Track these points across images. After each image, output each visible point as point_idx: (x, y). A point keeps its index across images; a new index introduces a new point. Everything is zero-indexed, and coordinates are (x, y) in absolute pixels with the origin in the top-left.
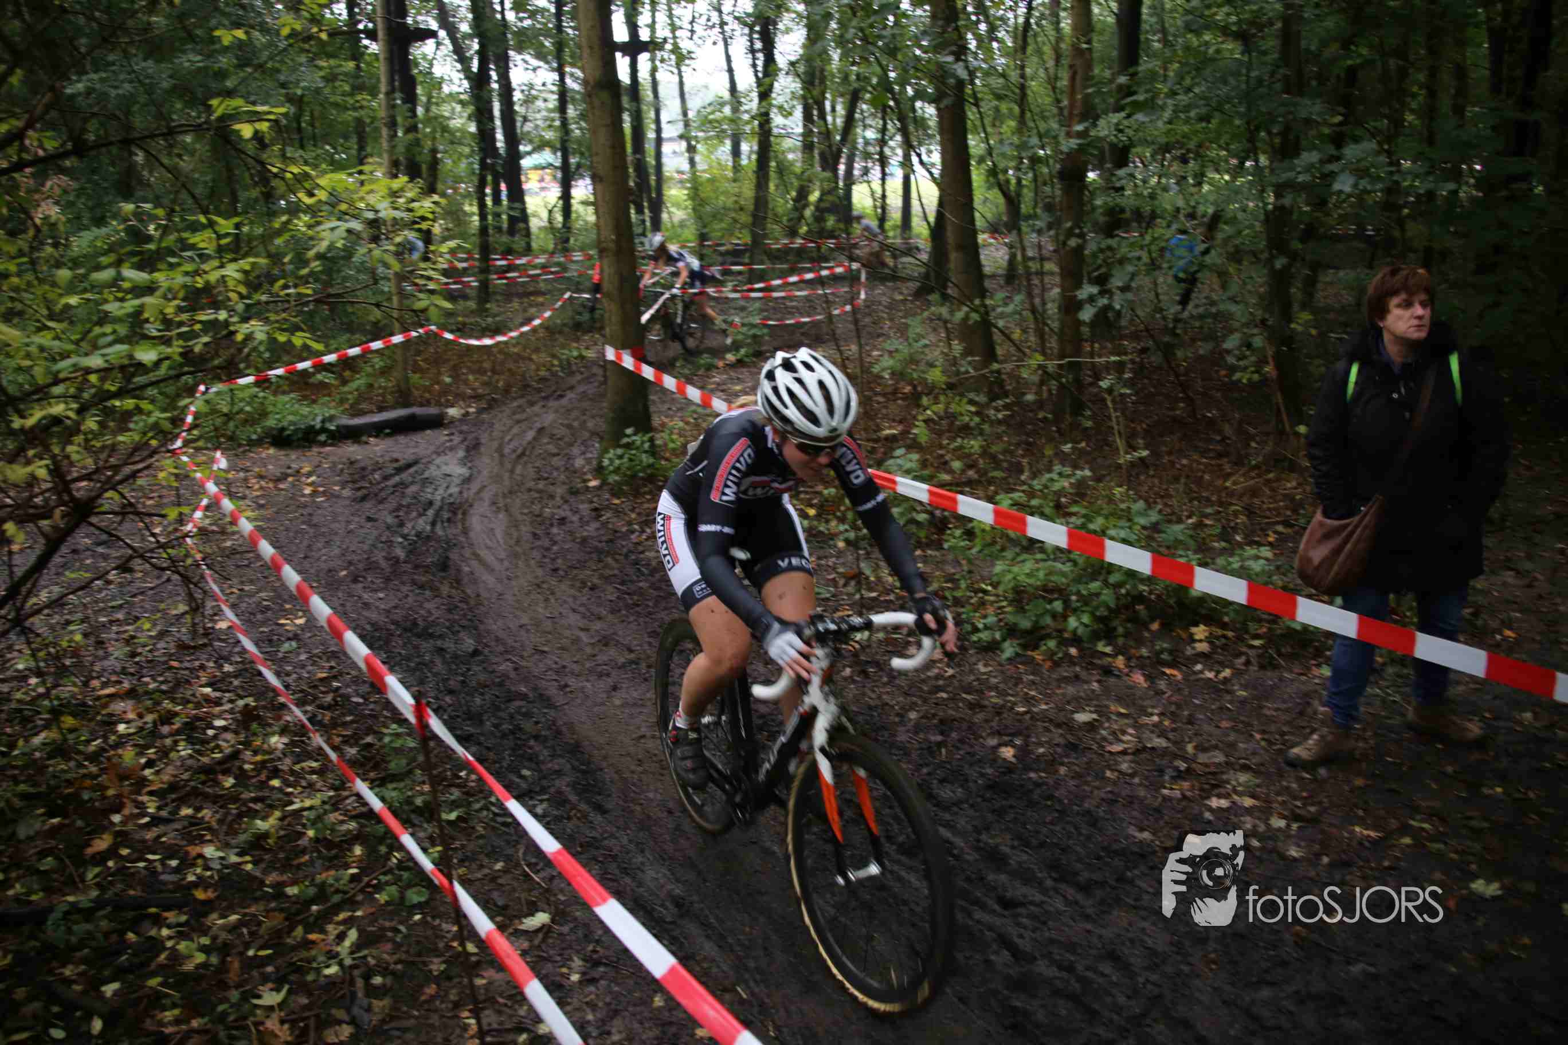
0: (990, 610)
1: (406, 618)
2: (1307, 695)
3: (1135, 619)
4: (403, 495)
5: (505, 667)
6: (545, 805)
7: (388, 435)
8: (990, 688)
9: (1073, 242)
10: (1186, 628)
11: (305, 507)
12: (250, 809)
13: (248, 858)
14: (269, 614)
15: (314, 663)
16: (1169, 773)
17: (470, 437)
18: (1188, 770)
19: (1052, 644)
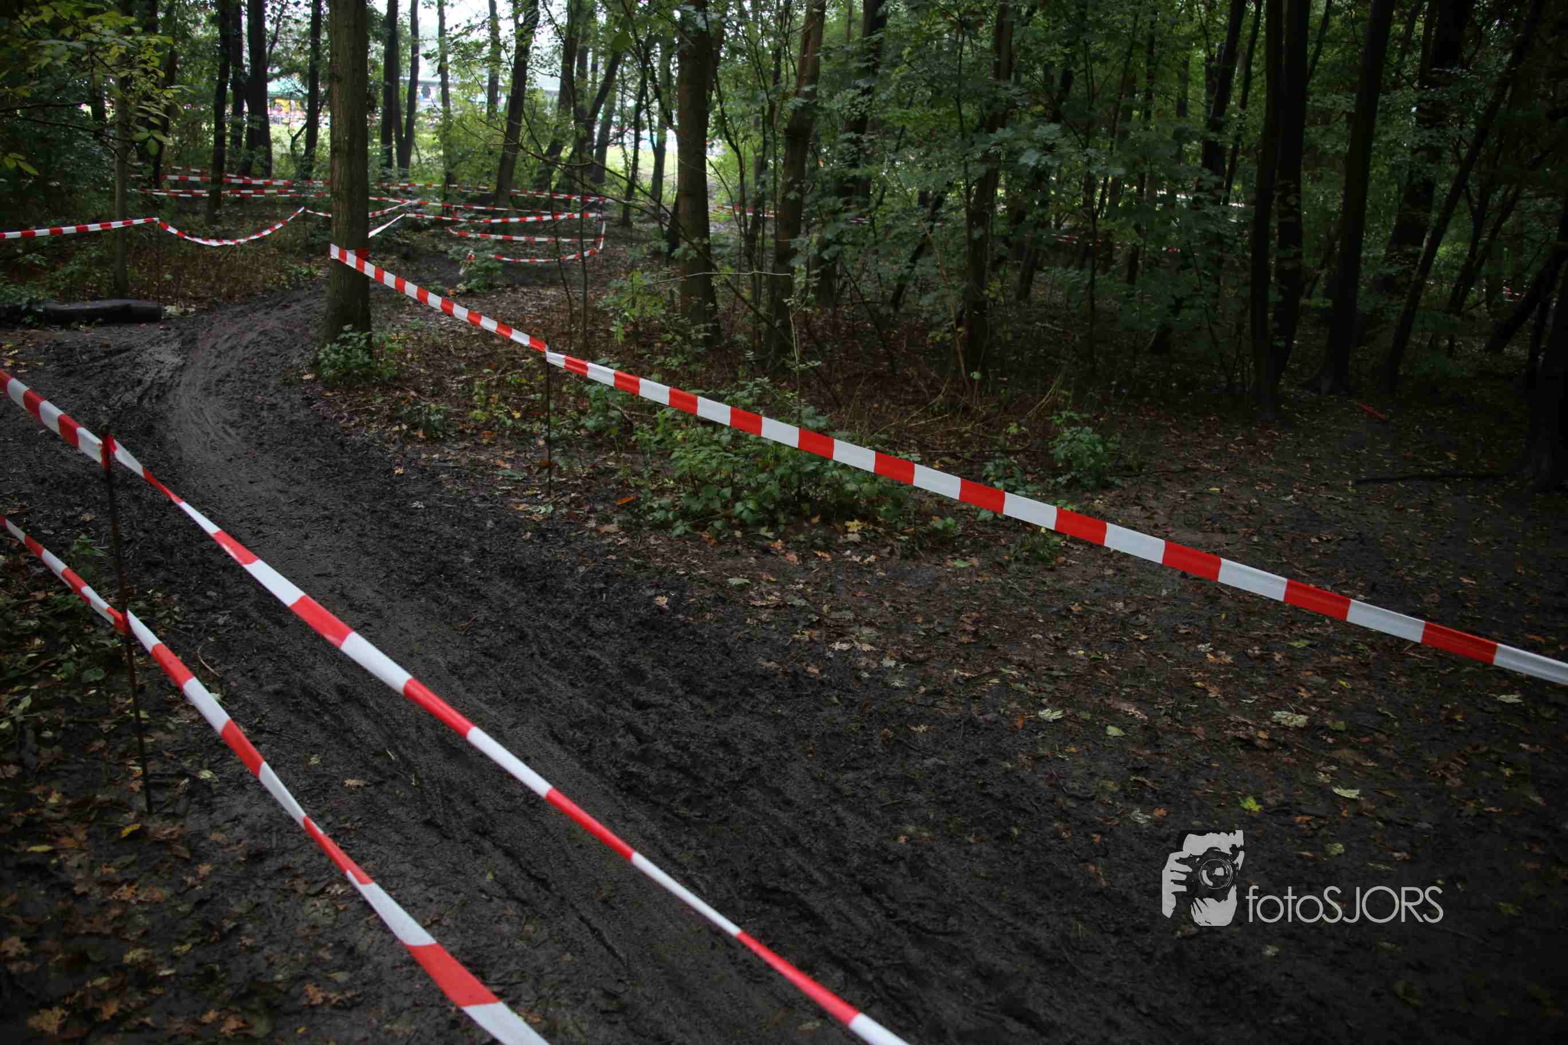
4: (112, 374)
7: (102, 324)
8: (657, 556)
10: (842, 522)
16: (802, 623)
17: (187, 332)
18: (818, 621)
19: (718, 524)
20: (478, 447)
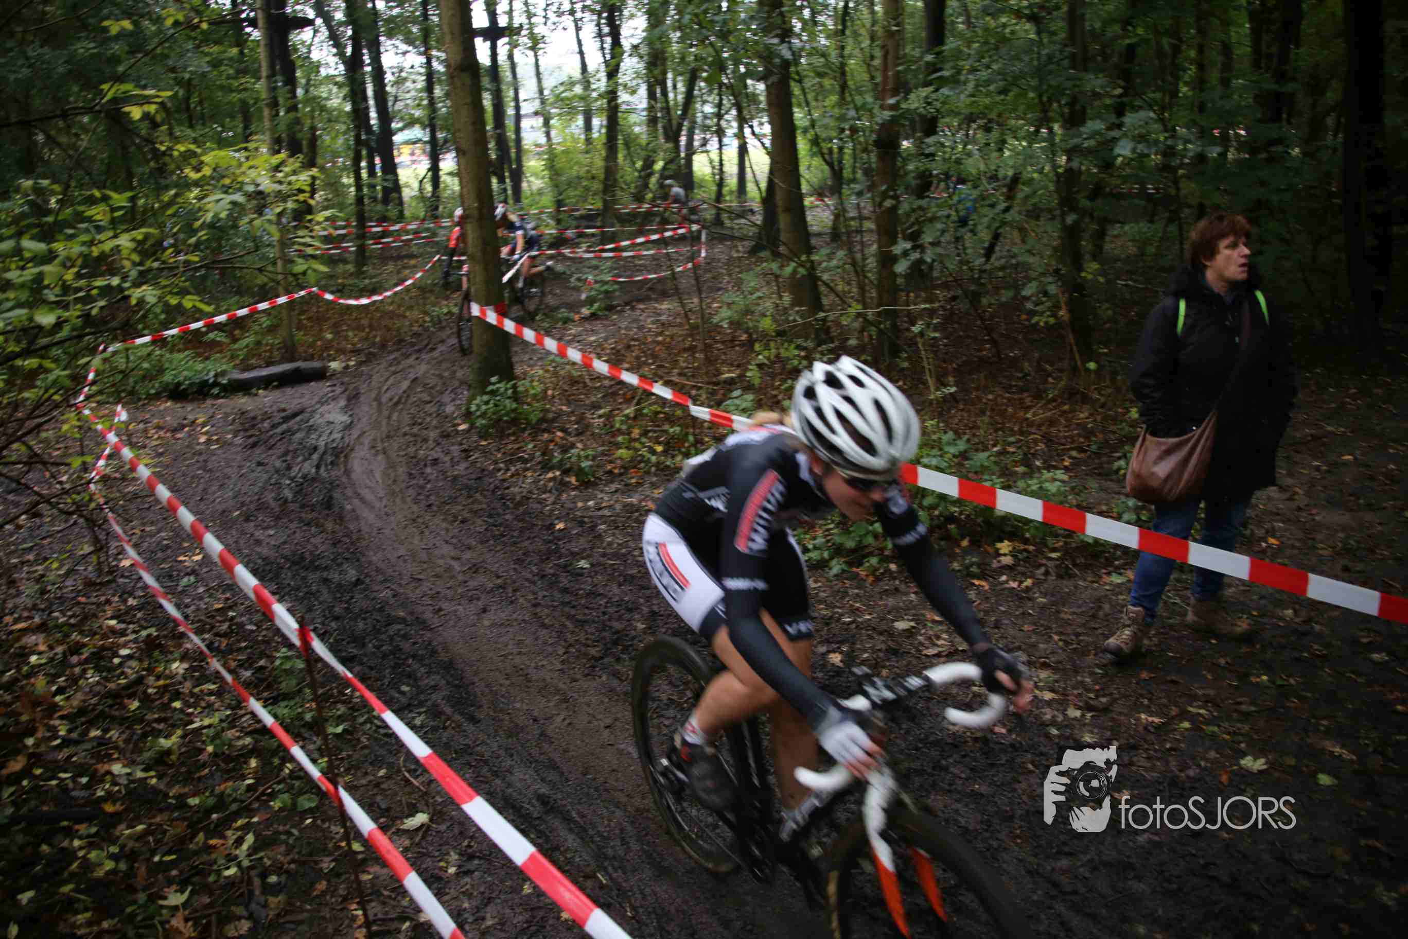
0: (820, 533)
1: (294, 553)
2: (1099, 601)
3: (948, 537)
4: (290, 442)
5: (385, 594)
6: (422, 717)
7: (277, 387)
8: (820, 602)
9: (888, 203)
10: (992, 544)
11: (200, 453)
12: (154, 728)
13: (153, 773)
14: (169, 551)
15: (210, 596)
17: (351, 387)
19: (874, 561)
20: (629, 489)
